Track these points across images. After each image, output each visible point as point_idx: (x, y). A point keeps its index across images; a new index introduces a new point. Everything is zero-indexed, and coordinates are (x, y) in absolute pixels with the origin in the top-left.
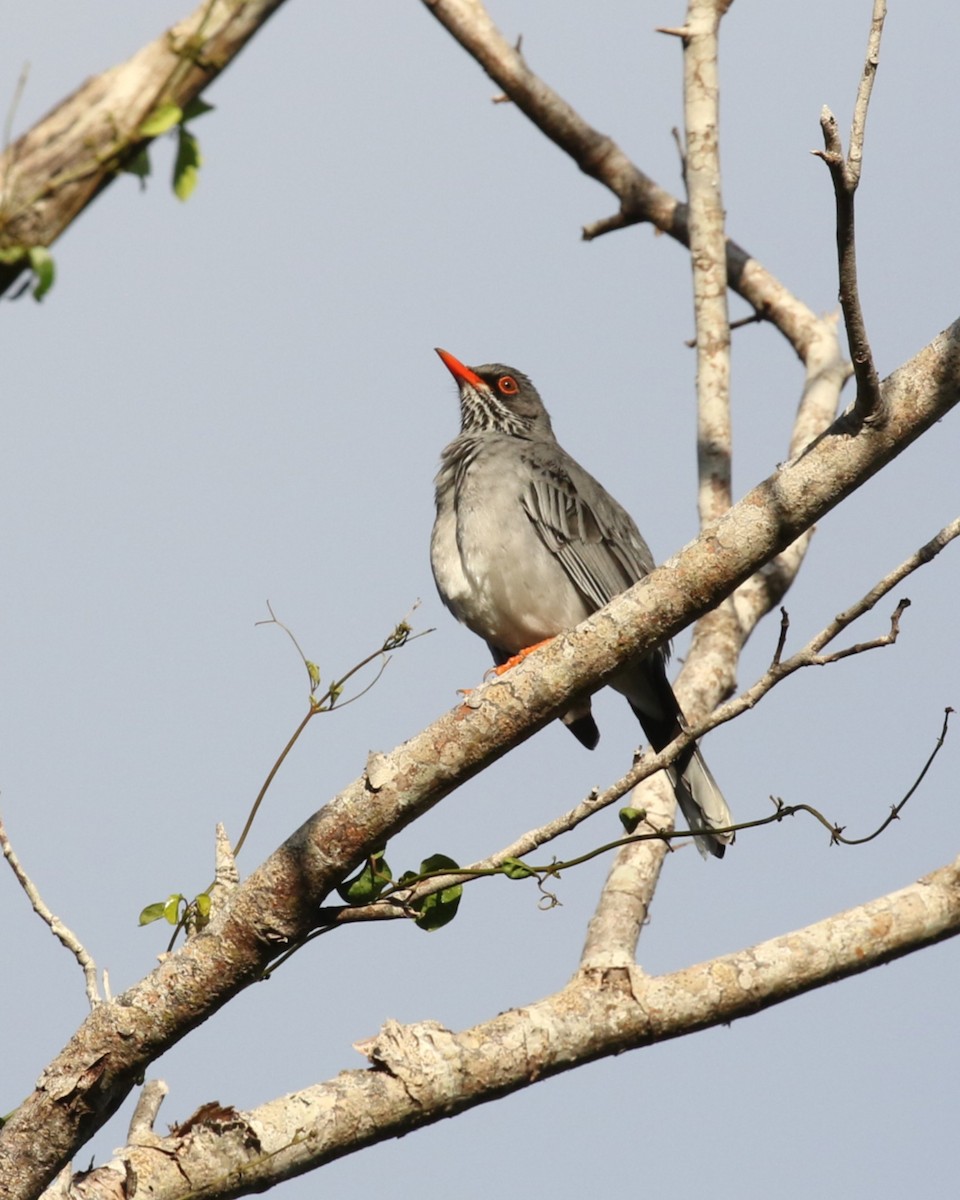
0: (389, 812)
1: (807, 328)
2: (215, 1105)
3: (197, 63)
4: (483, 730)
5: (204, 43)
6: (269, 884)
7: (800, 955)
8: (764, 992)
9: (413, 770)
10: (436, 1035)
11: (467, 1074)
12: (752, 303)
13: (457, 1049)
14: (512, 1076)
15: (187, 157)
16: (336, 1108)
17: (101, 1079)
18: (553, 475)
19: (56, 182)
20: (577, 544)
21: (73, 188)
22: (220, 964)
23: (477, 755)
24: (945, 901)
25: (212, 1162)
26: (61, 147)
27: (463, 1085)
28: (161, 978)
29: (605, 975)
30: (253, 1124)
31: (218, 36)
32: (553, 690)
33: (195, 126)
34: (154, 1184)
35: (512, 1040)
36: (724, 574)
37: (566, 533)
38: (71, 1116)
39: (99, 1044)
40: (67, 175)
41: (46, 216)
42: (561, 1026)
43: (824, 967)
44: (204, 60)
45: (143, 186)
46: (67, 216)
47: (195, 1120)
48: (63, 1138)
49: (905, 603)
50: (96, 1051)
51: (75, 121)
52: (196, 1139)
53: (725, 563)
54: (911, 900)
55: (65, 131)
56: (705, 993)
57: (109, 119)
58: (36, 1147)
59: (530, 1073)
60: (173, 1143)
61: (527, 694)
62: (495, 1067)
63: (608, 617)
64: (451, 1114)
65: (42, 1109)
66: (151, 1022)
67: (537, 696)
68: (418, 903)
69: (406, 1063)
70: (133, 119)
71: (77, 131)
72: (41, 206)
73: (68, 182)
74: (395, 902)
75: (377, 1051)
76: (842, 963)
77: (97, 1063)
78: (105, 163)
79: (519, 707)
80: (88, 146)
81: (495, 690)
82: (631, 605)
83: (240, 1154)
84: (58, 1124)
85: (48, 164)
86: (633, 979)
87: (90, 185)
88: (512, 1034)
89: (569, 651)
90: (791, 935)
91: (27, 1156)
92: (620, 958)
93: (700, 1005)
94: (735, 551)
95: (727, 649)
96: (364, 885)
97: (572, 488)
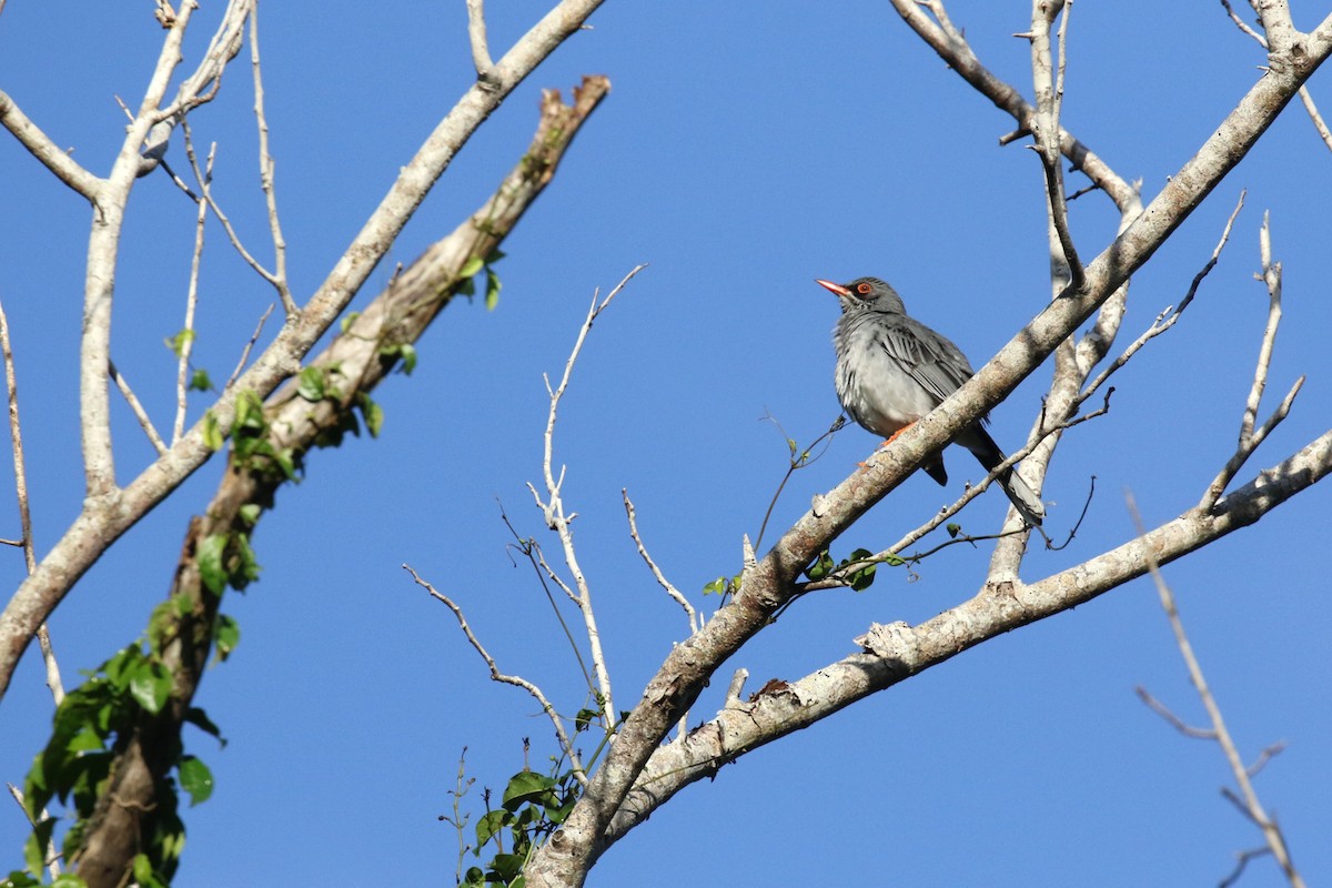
0: (828, 529)
1: (1121, 192)
2: (775, 681)
3: (490, 234)
4: (877, 479)
5: (494, 221)
6: (764, 573)
7: (1111, 566)
8: (1092, 589)
9: (840, 504)
10: (902, 630)
11: (920, 651)
12: (1092, 179)
13: (914, 637)
14: (947, 650)
15: (491, 286)
16: (845, 677)
17: (678, 689)
18: (899, 331)
19: (414, 307)
20: (921, 366)
21: (424, 310)
22: (740, 620)
23: (875, 493)
24: (1195, 528)
25: (773, 715)
26: (415, 287)
27: (918, 658)
28: (708, 630)
29: (998, 588)
30: (796, 692)
31: (501, 217)
32: (914, 454)
33: (494, 267)
34: (738, 731)
35: (945, 629)
36: (1005, 382)
37: (913, 362)
38: (663, 711)
39: (676, 669)
40: (420, 302)
41: (409, 327)
42: (974, 619)
43: (1126, 571)
44: (494, 231)
45: (471, 302)
46: (422, 325)
47: (763, 692)
48: (660, 724)
49: (1112, 389)
50: (675, 674)
51: (423, 271)
52: (763, 703)
53: (1005, 375)
54: (1176, 529)
55: (417, 278)
56: (1057, 592)
57: (442, 269)
58: (645, 730)
59: (957, 647)
60: (750, 706)
61: (900, 456)
62: (937, 646)
63: (943, 410)
64: (913, 674)
65: (647, 708)
66: (704, 655)
67: (905, 458)
68: (851, 577)
69: (884, 648)
70: (455, 268)
71: (424, 277)
72: (407, 321)
73: (421, 306)
74: (837, 578)
75: (867, 642)
76: (1137, 568)
77: (676, 681)
78: (441, 294)
79: (896, 465)
80: (431, 285)
81: (882, 456)
82: (955, 403)
83: (790, 709)
84: (656, 716)
85: (409, 297)
86: (1015, 588)
87: (434, 307)
88: (945, 626)
89: (922, 431)
90: (1107, 554)
91: (640, 736)
92: (1009, 575)
93: (1055, 600)
94: (1010, 369)
95: (1072, 387)
96: (817, 570)
97: (912, 335)
